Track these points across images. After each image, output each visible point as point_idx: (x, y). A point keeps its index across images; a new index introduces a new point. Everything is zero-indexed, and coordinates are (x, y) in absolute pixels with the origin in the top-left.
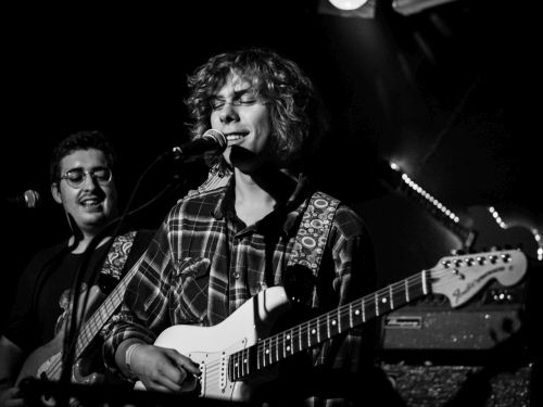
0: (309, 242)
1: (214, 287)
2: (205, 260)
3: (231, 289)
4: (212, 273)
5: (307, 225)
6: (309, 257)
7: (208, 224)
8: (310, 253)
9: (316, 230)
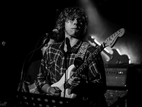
0: (82, 51)
1: (56, 69)
2: (55, 61)
3: (60, 69)
4: (56, 65)
5: (82, 47)
6: (81, 55)
7: (57, 51)
8: (82, 54)
9: (84, 48)
